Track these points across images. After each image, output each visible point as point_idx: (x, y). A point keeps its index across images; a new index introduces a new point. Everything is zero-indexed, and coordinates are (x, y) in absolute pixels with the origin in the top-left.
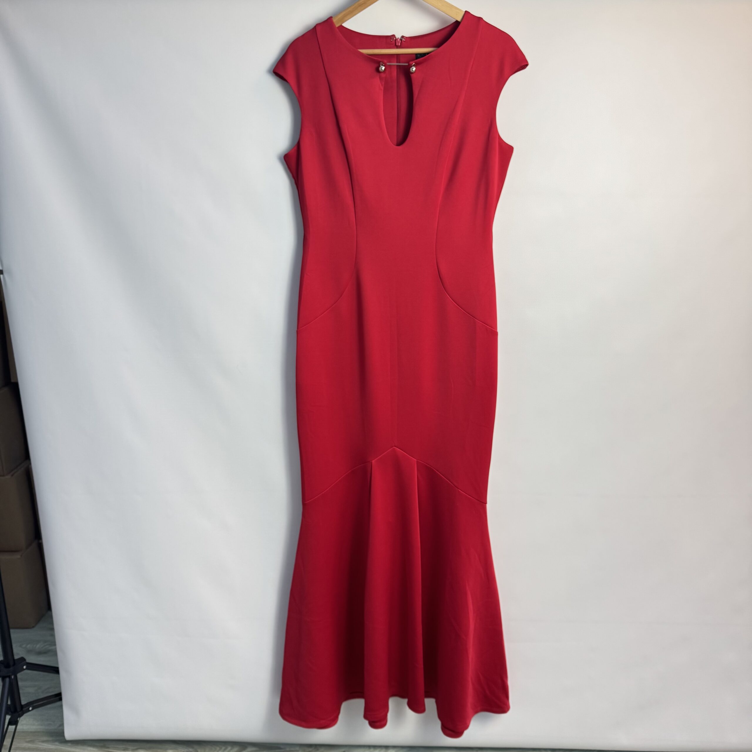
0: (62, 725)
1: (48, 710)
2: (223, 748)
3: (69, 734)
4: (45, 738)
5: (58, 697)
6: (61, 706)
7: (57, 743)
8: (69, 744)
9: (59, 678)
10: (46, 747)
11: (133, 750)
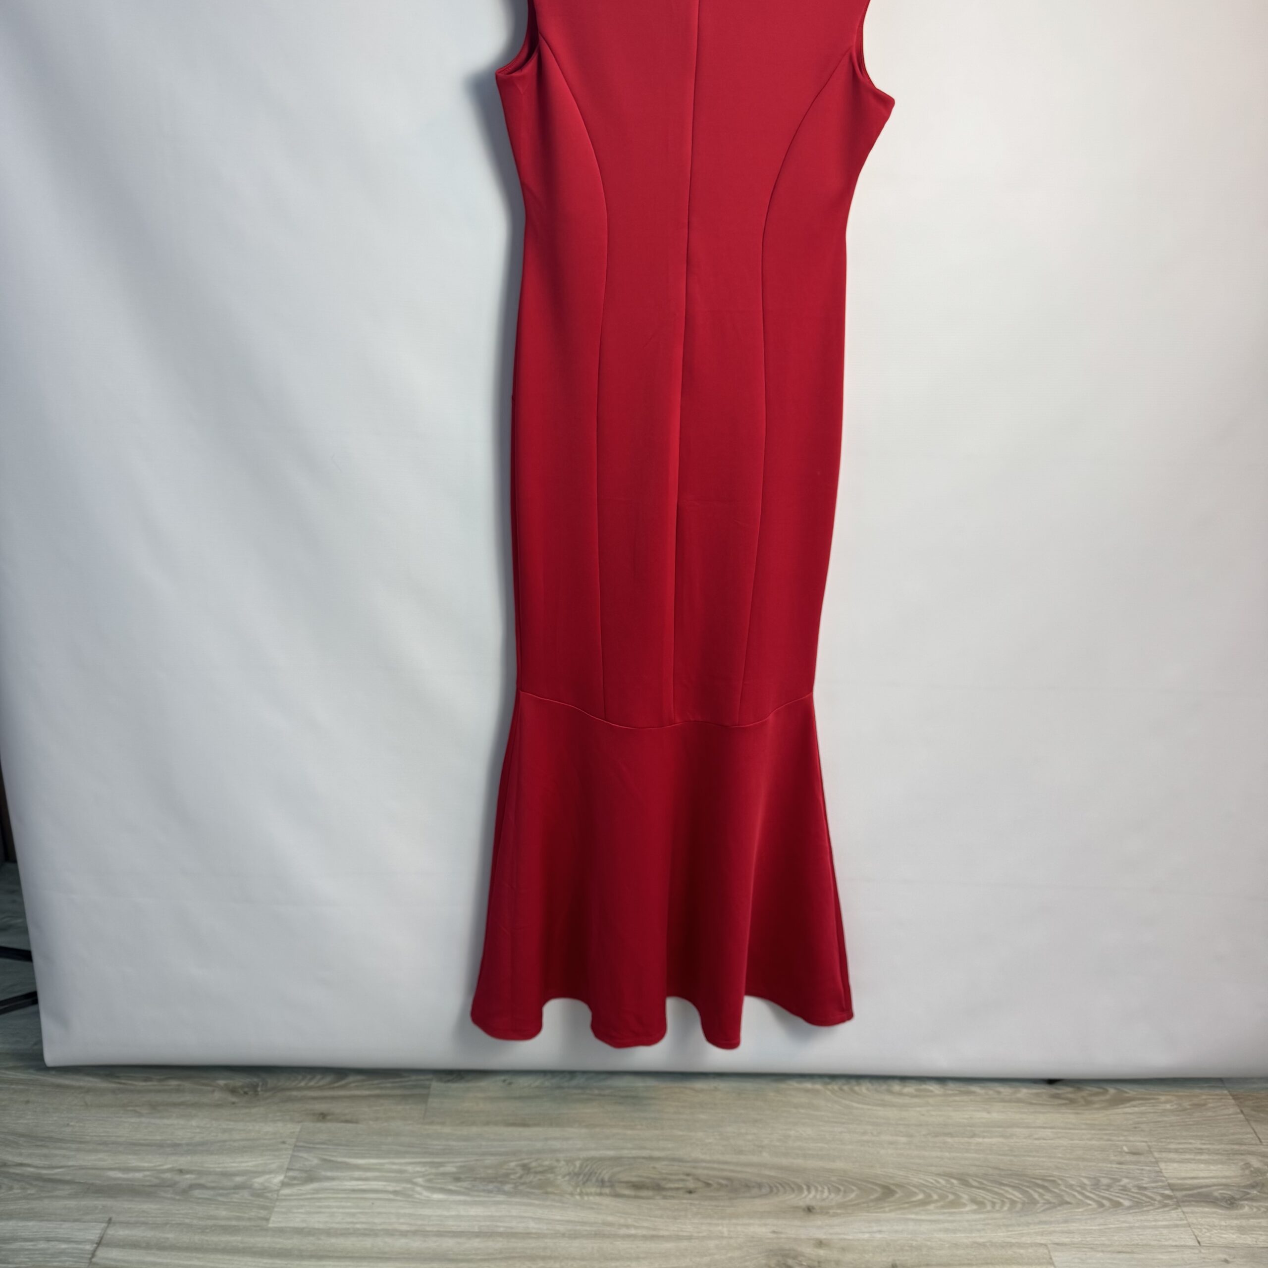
0: (40, 1042)
1: (16, 1019)
2: (309, 1077)
3: (51, 1057)
4: (11, 1064)
5: (32, 998)
6: (37, 1014)
7: (32, 1071)
8: (53, 1072)
9: (32, 970)
10: (14, 1077)
11: (160, 1080)
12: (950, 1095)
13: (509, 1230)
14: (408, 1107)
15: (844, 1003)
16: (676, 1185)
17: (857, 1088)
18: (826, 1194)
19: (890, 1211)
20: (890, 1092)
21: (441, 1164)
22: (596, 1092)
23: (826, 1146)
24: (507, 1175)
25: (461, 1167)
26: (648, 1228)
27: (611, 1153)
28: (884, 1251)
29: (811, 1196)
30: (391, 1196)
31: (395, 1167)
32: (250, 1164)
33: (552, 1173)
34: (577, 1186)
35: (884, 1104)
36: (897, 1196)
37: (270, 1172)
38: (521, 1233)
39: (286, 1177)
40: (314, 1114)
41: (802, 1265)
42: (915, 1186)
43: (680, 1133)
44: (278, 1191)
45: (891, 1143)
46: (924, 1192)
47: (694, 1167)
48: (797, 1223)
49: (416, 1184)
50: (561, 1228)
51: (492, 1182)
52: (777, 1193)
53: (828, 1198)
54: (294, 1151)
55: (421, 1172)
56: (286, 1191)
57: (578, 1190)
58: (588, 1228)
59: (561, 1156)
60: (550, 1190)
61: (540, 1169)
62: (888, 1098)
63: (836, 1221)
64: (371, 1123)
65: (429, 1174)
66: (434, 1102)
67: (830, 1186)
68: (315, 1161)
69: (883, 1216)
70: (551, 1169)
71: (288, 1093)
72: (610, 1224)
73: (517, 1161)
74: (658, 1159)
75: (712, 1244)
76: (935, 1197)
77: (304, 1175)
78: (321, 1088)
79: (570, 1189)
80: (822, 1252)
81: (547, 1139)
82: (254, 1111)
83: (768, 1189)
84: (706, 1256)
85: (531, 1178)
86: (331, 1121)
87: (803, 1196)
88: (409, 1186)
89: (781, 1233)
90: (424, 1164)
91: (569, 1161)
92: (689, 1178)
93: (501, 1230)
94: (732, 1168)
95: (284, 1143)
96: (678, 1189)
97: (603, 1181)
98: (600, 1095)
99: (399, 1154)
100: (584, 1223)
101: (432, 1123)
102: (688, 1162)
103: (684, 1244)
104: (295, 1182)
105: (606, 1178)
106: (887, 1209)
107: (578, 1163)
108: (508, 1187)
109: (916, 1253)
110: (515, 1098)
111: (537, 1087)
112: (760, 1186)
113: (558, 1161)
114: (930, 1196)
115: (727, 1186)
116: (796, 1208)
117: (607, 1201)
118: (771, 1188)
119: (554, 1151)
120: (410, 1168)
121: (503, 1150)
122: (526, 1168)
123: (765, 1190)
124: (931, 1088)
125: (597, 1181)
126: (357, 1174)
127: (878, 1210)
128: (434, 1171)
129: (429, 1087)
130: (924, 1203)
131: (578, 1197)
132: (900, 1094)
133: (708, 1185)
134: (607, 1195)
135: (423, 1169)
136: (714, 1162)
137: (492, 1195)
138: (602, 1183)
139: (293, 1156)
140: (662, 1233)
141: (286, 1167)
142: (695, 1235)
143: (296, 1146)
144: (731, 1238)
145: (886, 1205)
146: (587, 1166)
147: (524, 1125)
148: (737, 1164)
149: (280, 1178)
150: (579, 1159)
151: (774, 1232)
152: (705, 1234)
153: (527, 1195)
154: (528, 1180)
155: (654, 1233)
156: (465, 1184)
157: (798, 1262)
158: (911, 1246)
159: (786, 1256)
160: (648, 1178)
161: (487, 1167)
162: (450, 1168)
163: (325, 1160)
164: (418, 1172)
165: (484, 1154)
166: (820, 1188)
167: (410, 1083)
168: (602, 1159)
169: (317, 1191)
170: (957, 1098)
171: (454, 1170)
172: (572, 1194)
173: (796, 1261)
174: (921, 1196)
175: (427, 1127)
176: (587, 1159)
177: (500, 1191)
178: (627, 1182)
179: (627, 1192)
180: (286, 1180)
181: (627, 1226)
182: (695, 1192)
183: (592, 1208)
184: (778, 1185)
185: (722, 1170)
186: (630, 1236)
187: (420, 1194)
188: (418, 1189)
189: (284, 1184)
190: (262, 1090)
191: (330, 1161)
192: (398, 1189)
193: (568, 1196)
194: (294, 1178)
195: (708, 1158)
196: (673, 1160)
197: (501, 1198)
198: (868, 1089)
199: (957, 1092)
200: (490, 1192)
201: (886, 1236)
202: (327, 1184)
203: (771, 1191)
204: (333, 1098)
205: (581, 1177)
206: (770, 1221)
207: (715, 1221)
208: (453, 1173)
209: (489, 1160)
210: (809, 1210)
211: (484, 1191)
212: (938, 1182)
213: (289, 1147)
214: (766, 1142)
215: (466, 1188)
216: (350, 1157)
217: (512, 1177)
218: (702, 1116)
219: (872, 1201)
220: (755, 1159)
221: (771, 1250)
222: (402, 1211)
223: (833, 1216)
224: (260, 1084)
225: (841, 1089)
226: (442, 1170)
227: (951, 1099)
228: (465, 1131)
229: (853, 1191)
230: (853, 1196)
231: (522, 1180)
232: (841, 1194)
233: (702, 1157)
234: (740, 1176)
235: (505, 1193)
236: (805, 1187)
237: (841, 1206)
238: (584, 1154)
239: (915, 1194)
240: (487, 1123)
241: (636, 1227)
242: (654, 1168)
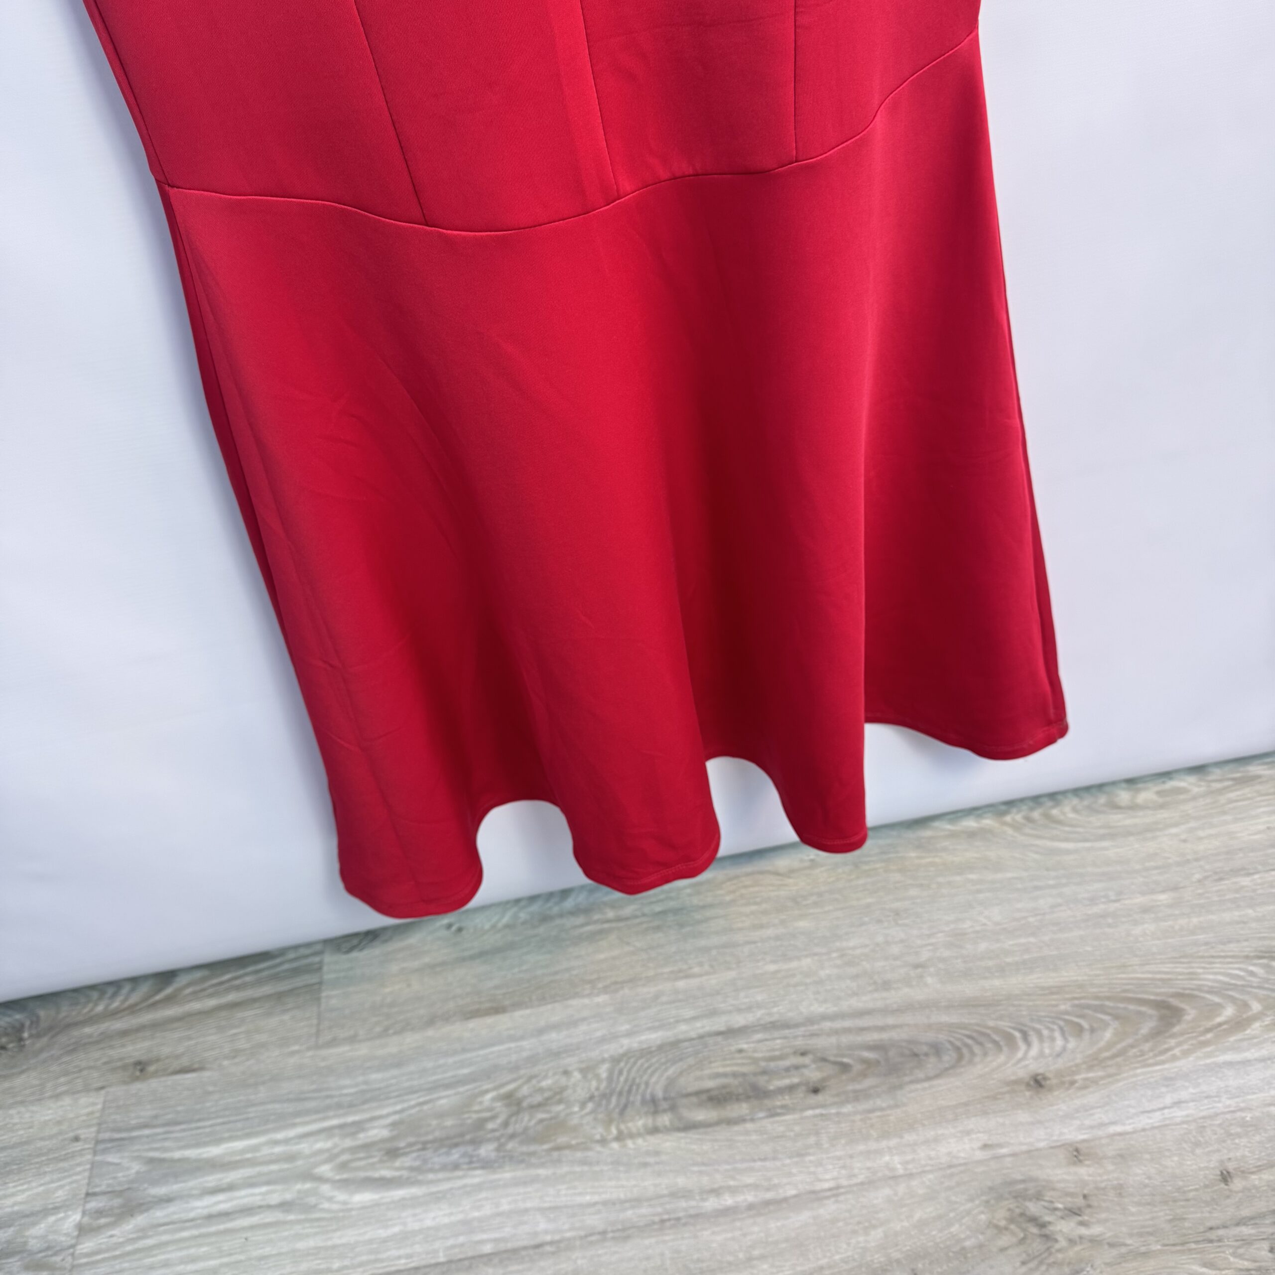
12: (1220, 791)
13: (502, 1246)
14: (286, 1017)
15: (1052, 711)
16: (786, 1082)
17: (1055, 812)
18: (1059, 1042)
19: (1186, 1053)
20: (1115, 807)
21: (359, 1127)
22: (611, 914)
23: (1032, 940)
24: (480, 1124)
25: (394, 1125)
26: (755, 1187)
27: (654, 1037)
28: (1197, 1144)
29: (1034, 1052)
30: (279, 1216)
31: (278, 1149)
32: (19, 1198)
33: (560, 1102)
34: (609, 1122)
35: (1112, 835)
36: (1188, 1018)
37: (56, 1209)
38: (525, 1248)
39: (84, 1213)
40: (124, 1067)
41: (1056, 1209)
42: (1211, 991)
43: (772, 968)
44: (73, 1246)
45: (1145, 910)
46: (1233, 1000)
47: (813, 1035)
48: (1023, 1116)
49: (321, 1179)
50: (594, 1221)
51: (456, 1145)
52: (971, 1062)
53: (1064, 1049)
54: (95, 1153)
55: (328, 1150)
56: (87, 1245)
57: (614, 1131)
58: (644, 1211)
59: (570, 1062)
60: (562, 1140)
61: (538, 1098)
62: (1118, 819)
63: (1092, 1097)
64: (226, 1063)
65: (343, 1151)
66: (332, 998)
67: (1062, 1023)
68: (136, 1167)
69: (1171, 1068)
70: (557, 1095)
71: (76, 1033)
72: (686, 1194)
73: (495, 1089)
74: (743, 1031)
75: (879, 1196)
76: (1256, 1007)
77: (117, 1202)
78: (133, 1010)
79: (598, 1132)
80: (1084, 1172)
81: (541, 1032)
82: (19, 1081)
83: (954, 1055)
84: (874, 1227)
85: (526, 1120)
86: (155, 1074)
87: (1020, 1054)
88: (308, 1185)
89: (1000, 1146)
90: (328, 1132)
91: (587, 1070)
92: (807, 1060)
93: (488, 1248)
94: (879, 1021)
95: (77, 1139)
96: (791, 1088)
97: (654, 1101)
98: (619, 919)
99: (282, 1120)
100: (637, 1202)
101: (333, 1042)
102: (797, 1026)
103: (829, 1209)
104: (103, 1221)
105: (660, 1094)
106: (1177, 1051)
107: (603, 1071)
108: (486, 1150)
109: (1257, 1138)
110: (472, 958)
111: (507, 926)
112: (937, 1049)
113: (566, 1073)
114: (1246, 1006)
115: (878, 1062)
116: (1013, 1084)
117: (668, 1143)
118: (958, 1049)
119: (556, 1054)
120: (304, 1147)
121: (465, 1071)
122: (512, 1101)
123: (948, 1058)
124: (1182, 784)
125: (644, 1102)
126: (212, 1180)
127: (1162, 1058)
128: (348, 1143)
129: (319, 969)
130: (1239, 1024)
131: (615, 1145)
132: (1133, 807)
133: (845, 1068)
134: (667, 1130)
135: (328, 1144)
136: (841, 1016)
137: (459, 1173)
138: (653, 1105)
139: (93, 1165)
140: (782, 1193)
141: (84, 1191)
142: (844, 1182)
143: (98, 1142)
144: (911, 1176)
145: (1172, 1042)
146: (621, 1073)
147: (498, 1010)
148: (885, 1011)
149: (76, 1217)
150: (603, 1061)
151: (985, 1147)
152: (861, 1178)
153: (521, 1160)
154: (519, 1127)
155: (769, 1195)
156: (407, 1161)
157: (1046, 1204)
158: (1243, 1124)
159: (1019, 1196)
160: (735, 1075)
161: (441, 1115)
162: (377, 1132)
163: (151, 1161)
164: (320, 1152)
165: (435, 1087)
166: (1045, 1032)
167: (286, 966)
168: (646, 1053)
169: (143, 1232)
170: (1232, 795)
171: (385, 1133)
172: (603, 1142)
173: (1043, 1203)
174: (1229, 1011)
175: (324, 1052)
176: (616, 1060)
177: (474, 1162)
178: (698, 1093)
179: (700, 1115)
180: (86, 1220)
181: (716, 1192)
182: (824, 1088)
183: (645, 1165)
184: (969, 1042)
185: (862, 1030)
186: (726, 1212)
187: (330, 1199)
188: (325, 1188)
189: (83, 1230)
190: (31, 1036)
191: (162, 1160)
192: (288, 1196)
193: (598, 1148)
194: (100, 1213)
195: (830, 1008)
196: (773, 1026)
197: (477, 1177)
198: (1075, 810)
199: (1230, 783)
200: (456, 1167)
201: (1190, 1111)
202: (159, 1214)
203: (960, 1057)
204: (156, 1026)
205: (614, 1100)
206: (971, 1123)
207: (873, 1145)
208: (383, 1141)
209: (446, 1100)
210: (1038, 1083)
211: (444, 1168)
212: (1252, 974)
213: (87, 1146)
214: (925, 955)
215: (412, 1169)
216: (198, 1145)
217: (490, 1126)
218: (802, 924)
219: (1146, 1039)
220: (918, 994)
221: (991, 1189)
222: (301, 1245)
223: (1085, 1087)
224: (27, 1023)
225: (1028, 819)
226: (363, 1138)
227: (1222, 799)
228: (393, 1046)
229: (1106, 1025)
230: (1108, 1035)
231: (510, 1130)
232: (1086, 1036)
233: (818, 1009)
234: (894, 1035)
235: (487, 1165)
236: (1017, 1034)
237: (1094, 1062)
238: (613, 1049)
239: (1216, 1008)
240: (431, 1022)
241: (733, 1190)
242: (740, 1051)
